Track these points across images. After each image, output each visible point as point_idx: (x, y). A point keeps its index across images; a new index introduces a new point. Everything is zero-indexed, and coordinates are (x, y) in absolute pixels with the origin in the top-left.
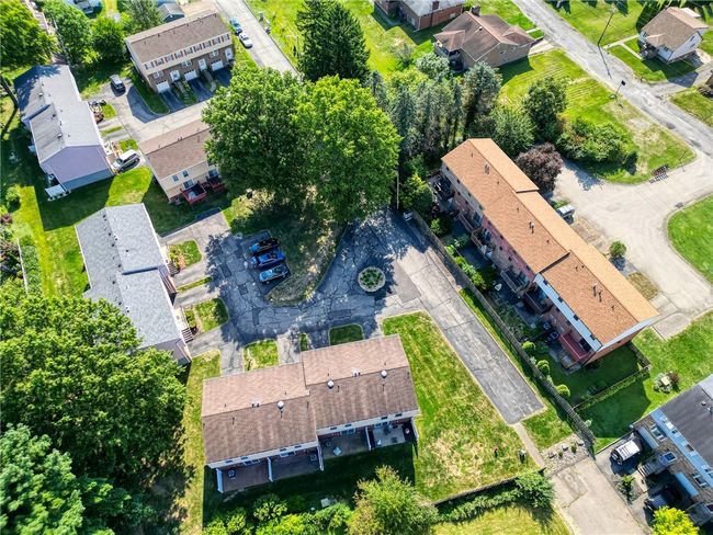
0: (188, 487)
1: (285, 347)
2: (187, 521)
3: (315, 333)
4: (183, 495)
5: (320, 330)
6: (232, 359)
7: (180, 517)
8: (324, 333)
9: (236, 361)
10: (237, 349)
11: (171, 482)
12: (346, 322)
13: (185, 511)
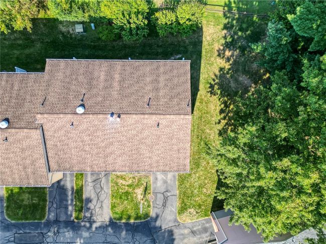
0: (216, 76)
1: (101, 207)
2: (217, 46)
3: (63, 218)
4: (221, 69)
5: (57, 221)
6: (164, 205)
7: (224, 50)
8: (52, 216)
9: (160, 202)
10: (157, 216)
11: (233, 85)
12: (23, 226)
13: (219, 55)
